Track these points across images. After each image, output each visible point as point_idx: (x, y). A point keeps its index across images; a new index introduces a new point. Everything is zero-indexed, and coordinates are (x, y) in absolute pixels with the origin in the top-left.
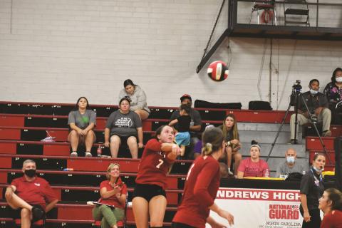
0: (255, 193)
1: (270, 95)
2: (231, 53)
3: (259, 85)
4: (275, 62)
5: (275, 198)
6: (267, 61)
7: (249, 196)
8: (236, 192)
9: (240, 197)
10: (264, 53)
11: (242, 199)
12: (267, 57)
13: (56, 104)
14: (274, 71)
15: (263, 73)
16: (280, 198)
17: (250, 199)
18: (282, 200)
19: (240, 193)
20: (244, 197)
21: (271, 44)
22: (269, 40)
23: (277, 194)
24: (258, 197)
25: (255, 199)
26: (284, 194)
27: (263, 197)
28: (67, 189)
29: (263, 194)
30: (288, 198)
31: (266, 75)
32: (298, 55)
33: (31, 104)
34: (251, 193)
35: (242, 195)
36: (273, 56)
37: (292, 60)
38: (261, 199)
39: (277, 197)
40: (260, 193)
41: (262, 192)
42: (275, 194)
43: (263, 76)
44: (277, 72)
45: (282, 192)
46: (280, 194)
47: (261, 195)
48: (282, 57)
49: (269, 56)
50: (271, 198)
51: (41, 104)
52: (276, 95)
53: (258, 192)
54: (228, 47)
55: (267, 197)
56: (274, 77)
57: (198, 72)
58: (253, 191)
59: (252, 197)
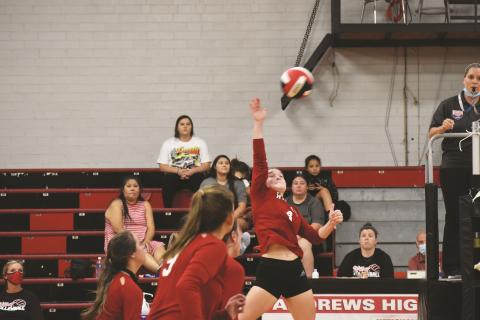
0: (352, 302)
1: (406, 141)
2: (338, 74)
3: (387, 125)
4: (412, 86)
5: (385, 308)
6: (399, 86)
7: (343, 306)
8: (320, 301)
9: (328, 308)
10: (394, 72)
11: (331, 311)
12: (400, 78)
13: (50, 171)
14: (411, 101)
15: (393, 106)
16: (393, 308)
17: (344, 311)
18: (397, 311)
19: (328, 302)
20: (334, 308)
21: (405, 56)
22: (401, 50)
23: (389, 302)
24: (357, 308)
25: (352, 311)
26: (400, 302)
27: (365, 308)
28: (52, 308)
29: (365, 302)
30: (407, 308)
31: (398, 108)
32: (450, 72)
33: (9, 172)
34: (345, 301)
35: (331, 305)
36: (409, 77)
37: (441, 81)
38: (362, 311)
39: (389, 308)
40: (359, 301)
41: (363, 298)
42: (384, 302)
43: (393, 111)
44: (416, 103)
45: (396, 299)
46: (393, 301)
47: (362, 305)
48: (424, 78)
49: (402, 77)
50: (378, 309)
51: (25, 171)
52: (416, 140)
53: (356, 299)
54: (334, 65)
55: (372, 307)
56: (413, 110)
57: (284, 108)
58: (348, 299)
59: (348, 308)
